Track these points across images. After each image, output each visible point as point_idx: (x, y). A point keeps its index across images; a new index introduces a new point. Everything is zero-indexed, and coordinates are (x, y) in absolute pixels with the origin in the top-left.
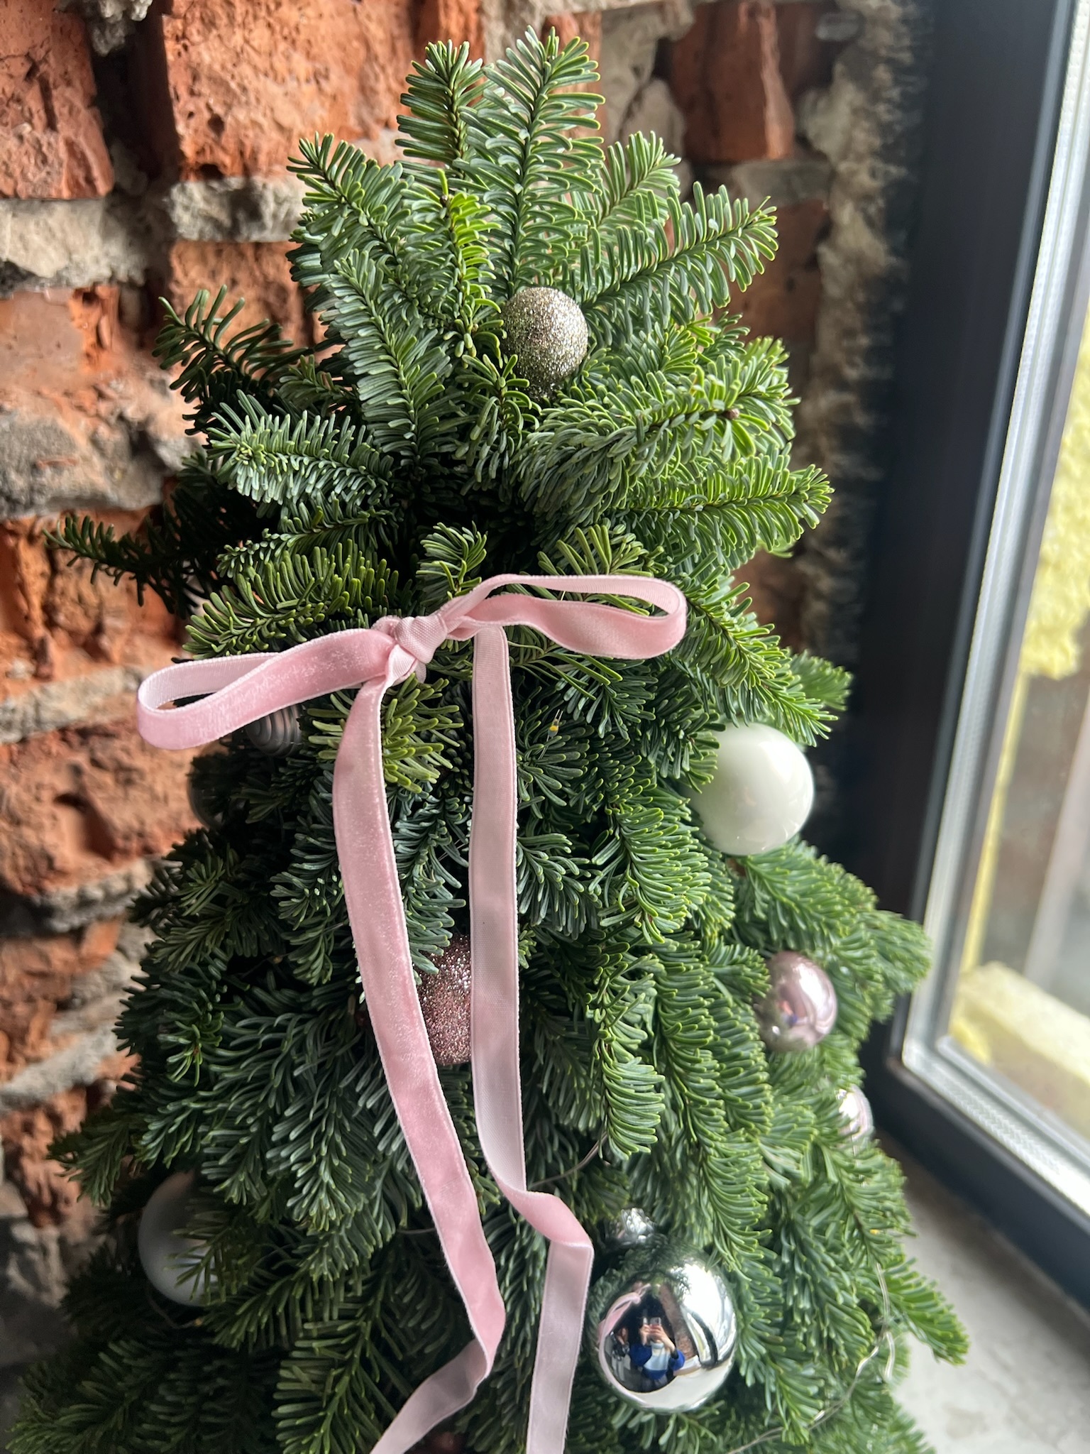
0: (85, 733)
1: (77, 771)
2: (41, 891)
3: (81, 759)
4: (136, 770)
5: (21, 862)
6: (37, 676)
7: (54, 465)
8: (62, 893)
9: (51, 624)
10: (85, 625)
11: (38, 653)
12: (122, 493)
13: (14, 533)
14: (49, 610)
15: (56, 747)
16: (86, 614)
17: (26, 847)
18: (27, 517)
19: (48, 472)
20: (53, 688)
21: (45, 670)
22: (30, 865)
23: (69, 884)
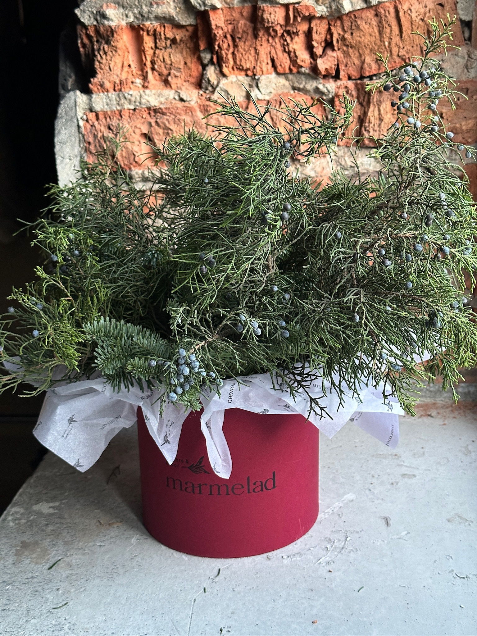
0: (156, 111)
1: (150, 125)
2: (130, 169)
3: (153, 122)
4: (171, 130)
5: (124, 154)
6: (143, 86)
7: (157, 3)
8: (136, 172)
9: (153, 69)
10: (165, 72)
11: (145, 78)
12: (180, 17)
13: (143, 30)
14: (153, 62)
15: (145, 115)
16: (165, 67)
17: (126, 148)
18: (147, 23)
19: (155, 6)
20: (147, 91)
21: (146, 84)
22: (127, 156)
23: (140, 169)
